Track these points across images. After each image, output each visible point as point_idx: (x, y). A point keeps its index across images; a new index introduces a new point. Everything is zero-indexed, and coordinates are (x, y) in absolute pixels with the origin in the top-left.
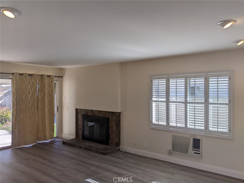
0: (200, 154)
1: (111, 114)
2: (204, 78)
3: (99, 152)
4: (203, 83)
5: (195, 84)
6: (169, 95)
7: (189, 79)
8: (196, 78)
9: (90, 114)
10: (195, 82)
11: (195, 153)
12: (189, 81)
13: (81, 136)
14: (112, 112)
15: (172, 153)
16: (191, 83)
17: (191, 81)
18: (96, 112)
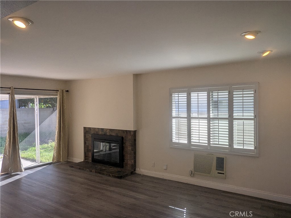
0: (224, 174)
1: (125, 133)
2: (228, 91)
3: (112, 175)
4: (227, 96)
5: (218, 98)
6: (191, 111)
7: (212, 93)
8: (219, 92)
9: (100, 133)
10: (218, 95)
11: (218, 173)
12: (212, 95)
13: (91, 159)
14: (126, 131)
15: (194, 174)
16: (214, 97)
17: (214, 94)
18: (107, 131)
